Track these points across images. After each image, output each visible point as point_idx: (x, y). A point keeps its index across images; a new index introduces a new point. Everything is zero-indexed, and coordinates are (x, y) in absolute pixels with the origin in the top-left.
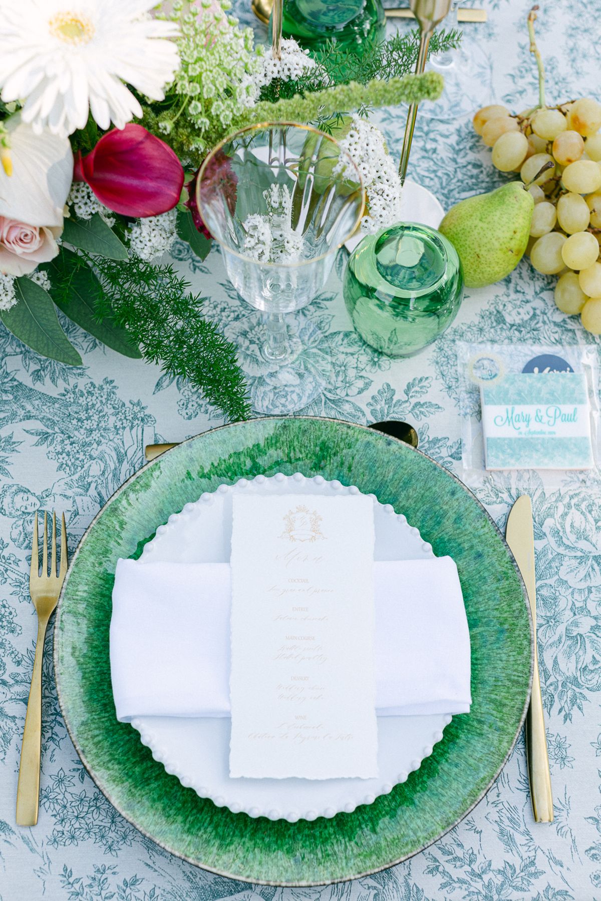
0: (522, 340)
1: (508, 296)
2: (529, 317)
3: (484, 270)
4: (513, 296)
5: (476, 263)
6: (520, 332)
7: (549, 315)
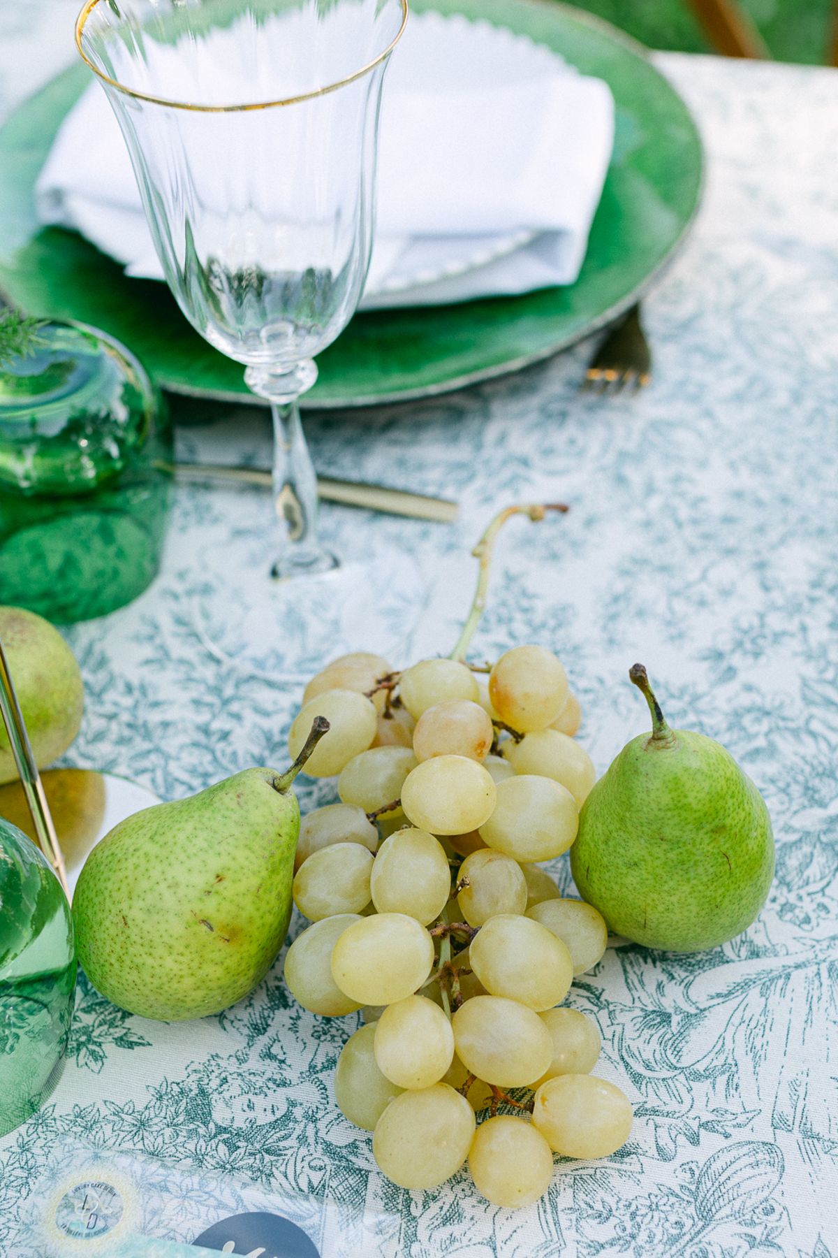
0: (227, 1168)
1: (241, 1061)
2: (272, 1118)
3: (139, 961)
4: (254, 1063)
5: (122, 938)
6: (233, 1148)
7: (321, 1125)
